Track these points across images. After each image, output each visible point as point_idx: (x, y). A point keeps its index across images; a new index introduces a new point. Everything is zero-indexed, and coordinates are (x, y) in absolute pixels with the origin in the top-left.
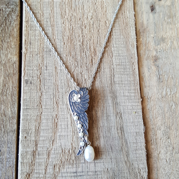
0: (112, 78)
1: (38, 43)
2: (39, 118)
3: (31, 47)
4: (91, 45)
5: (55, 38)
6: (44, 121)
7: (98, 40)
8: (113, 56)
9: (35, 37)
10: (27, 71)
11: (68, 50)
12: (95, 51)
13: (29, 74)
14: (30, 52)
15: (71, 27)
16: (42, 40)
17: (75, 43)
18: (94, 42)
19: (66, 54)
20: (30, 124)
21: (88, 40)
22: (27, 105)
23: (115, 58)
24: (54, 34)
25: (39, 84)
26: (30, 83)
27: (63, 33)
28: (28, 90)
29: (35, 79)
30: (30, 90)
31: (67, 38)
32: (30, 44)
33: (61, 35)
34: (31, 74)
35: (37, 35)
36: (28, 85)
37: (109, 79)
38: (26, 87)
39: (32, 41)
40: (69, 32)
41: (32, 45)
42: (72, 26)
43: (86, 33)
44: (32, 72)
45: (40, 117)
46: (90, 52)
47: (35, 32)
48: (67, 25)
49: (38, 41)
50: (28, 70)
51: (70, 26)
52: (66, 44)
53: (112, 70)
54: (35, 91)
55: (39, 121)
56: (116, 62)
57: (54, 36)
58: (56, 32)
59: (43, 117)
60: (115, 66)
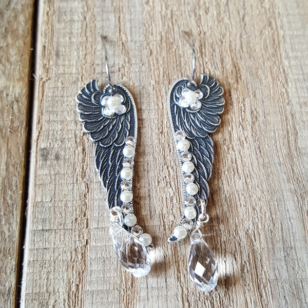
0: (292, 138)
1: (78, 53)
2: (80, 256)
3: (60, 62)
4: (224, 54)
5: (124, 39)
6: (94, 267)
7: (244, 42)
8: (289, 80)
9: (70, 38)
10: (45, 126)
11: (161, 70)
12: (237, 68)
13: (51, 133)
14: (56, 76)
15: (169, 12)
16: (89, 45)
17: (181, 52)
18: (233, 46)
19: (157, 79)
20: (51, 277)
21: (217, 43)
22: (44, 221)
23: (294, 85)
24: (122, 30)
25: (80, 159)
26: (53, 157)
27: (147, 25)
28: (49, 178)
29: (69, 146)
30: (53, 177)
31: (159, 38)
32: (57, 55)
33: (141, 31)
34: (59, 132)
35: (77, 34)
36: (48, 162)
37: (282, 142)
38: (42, 168)
39: (62, 49)
40: (164, 25)
41: (61, 58)
42: (170, 9)
43: (210, 24)
44: (60, 127)
45: (83, 255)
46: (223, 72)
47: (71, 27)
48: (158, 8)
49: (78, 49)
50: (49, 122)
51: (166, 9)
52: (155, 53)
53: (290, 117)
54: (70, 181)
55: (78, 266)
56: (298, 97)
57: (123, 36)
58: (128, 25)
59: (90, 255)
60: (296, 108)
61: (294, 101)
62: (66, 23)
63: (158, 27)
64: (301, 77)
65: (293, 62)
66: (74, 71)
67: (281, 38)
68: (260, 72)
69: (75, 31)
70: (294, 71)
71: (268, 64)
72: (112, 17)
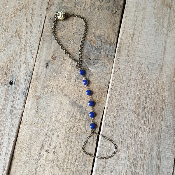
61: (163, 125)
62: (115, 92)
63: (136, 99)
64: (166, 119)
65: (165, 115)
66: (115, 105)
67: (164, 108)
68: (157, 116)
69: (117, 95)
70: (165, 118)
71: (160, 114)
72: (126, 93)
